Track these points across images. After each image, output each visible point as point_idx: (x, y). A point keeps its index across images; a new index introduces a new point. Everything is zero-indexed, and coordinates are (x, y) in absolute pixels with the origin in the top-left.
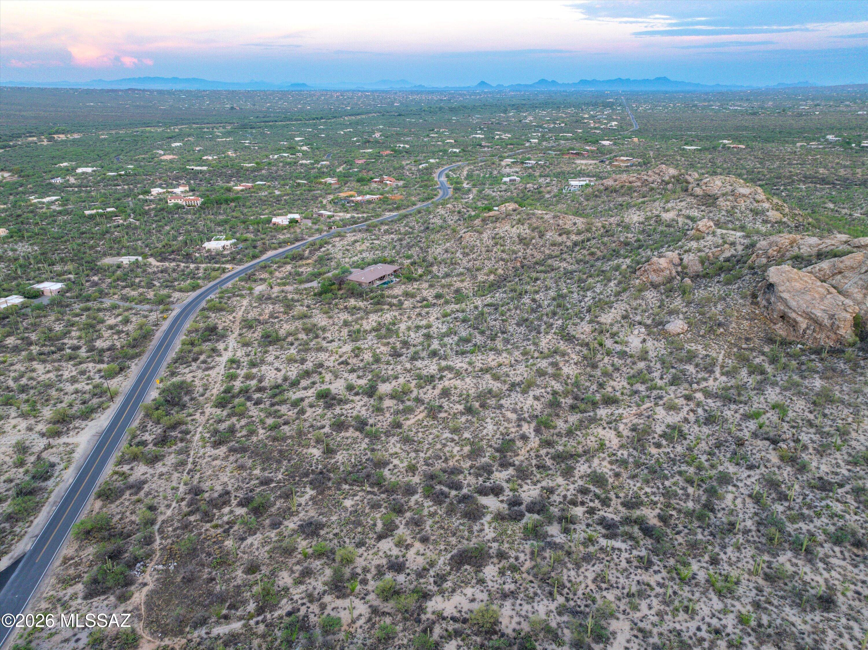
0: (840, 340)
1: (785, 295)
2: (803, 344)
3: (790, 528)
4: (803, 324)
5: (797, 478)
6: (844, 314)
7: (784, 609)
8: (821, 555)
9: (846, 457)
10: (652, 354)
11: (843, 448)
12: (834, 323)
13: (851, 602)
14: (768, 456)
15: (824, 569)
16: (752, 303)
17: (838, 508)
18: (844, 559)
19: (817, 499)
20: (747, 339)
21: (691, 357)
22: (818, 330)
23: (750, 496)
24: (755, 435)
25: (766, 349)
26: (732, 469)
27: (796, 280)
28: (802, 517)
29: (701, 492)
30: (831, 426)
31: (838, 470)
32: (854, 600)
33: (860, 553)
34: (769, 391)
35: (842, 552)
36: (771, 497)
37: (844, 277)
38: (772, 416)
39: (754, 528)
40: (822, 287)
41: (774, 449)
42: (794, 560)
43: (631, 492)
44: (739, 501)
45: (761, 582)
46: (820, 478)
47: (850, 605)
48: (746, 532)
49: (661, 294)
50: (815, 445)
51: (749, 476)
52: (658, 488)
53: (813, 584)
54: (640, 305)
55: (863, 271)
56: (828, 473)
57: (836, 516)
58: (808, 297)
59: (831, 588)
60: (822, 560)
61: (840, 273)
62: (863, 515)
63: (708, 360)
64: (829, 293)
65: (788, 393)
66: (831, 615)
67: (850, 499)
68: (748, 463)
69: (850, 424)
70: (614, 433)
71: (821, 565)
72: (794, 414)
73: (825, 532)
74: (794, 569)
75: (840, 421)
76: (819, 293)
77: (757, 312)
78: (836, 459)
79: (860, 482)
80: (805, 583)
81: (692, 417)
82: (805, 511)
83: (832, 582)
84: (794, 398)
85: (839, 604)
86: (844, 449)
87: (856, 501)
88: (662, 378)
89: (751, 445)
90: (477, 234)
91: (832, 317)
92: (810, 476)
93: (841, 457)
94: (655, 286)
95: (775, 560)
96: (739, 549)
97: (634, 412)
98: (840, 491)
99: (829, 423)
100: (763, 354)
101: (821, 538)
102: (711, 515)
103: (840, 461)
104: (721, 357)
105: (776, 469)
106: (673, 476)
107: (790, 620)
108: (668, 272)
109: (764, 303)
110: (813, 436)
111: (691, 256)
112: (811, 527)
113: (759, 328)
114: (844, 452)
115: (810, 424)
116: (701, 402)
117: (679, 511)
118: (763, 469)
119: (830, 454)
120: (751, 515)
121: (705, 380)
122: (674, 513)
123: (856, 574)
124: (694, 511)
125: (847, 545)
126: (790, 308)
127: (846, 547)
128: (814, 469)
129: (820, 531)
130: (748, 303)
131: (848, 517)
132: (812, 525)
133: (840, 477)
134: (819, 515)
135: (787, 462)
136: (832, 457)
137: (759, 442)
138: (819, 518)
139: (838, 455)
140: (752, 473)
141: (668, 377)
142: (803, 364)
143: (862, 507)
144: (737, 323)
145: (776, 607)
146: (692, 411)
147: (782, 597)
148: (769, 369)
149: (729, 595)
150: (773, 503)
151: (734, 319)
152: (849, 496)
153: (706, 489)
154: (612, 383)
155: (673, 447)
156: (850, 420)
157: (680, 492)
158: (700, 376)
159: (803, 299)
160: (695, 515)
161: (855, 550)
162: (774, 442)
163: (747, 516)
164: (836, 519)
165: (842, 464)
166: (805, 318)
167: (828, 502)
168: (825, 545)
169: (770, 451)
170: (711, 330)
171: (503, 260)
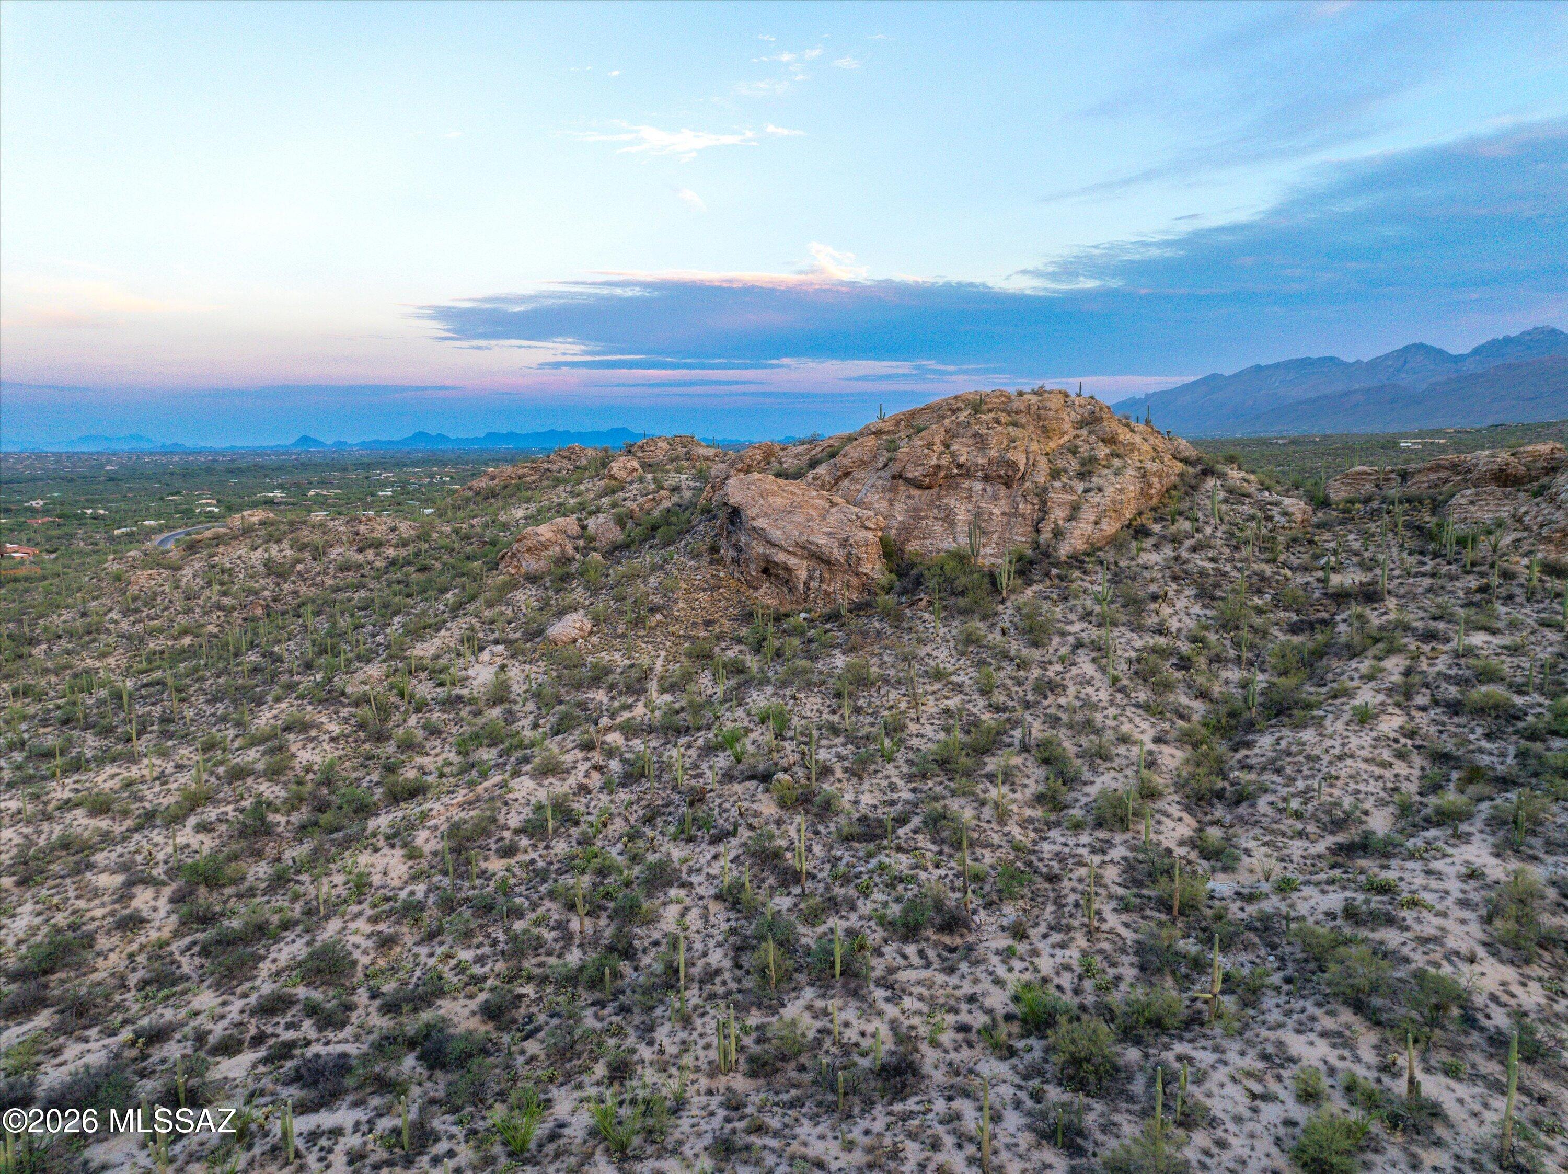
0: (866, 588)
1: (761, 523)
2: (808, 611)
3: (808, 936)
4: (801, 569)
5: (817, 833)
6: (864, 534)
7: (798, 1130)
8: (878, 973)
9: (905, 769)
10: (517, 688)
11: (899, 755)
12: (849, 553)
13: (953, 1056)
14: (755, 806)
15: (887, 1000)
16: (711, 563)
17: (901, 863)
18: (928, 965)
19: (860, 859)
20: (708, 623)
21: (599, 676)
22: (827, 575)
23: (718, 897)
24: (728, 777)
25: (744, 631)
26: (677, 853)
27: (774, 494)
28: (833, 905)
29: (603, 922)
30: (872, 725)
31: (895, 796)
32: (957, 1049)
33: (958, 941)
34: (755, 696)
35: (921, 953)
36: (766, 885)
37: (855, 481)
38: (763, 735)
39: (727, 964)
40: (821, 497)
41: (767, 791)
42: (820, 1004)
43: (418, 973)
44: (693, 919)
45: (740, 1083)
46: (863, 819)
47: (950, 1064)
48: (711, 975)
49: (546, 589)
50: (846, 764)
51: (715, 857)
52: (495, 943)
53: (866, 1043)
54: (502, 614)
55: (881, 465)
56: (875, 807)
57: (901, 880)
58: (800, 518)
59: (905, 1038)
60: (879, 983)
61: (847, 474)
62: (952, 864)
63: (634, 674)
64: (833, 504)
65: (788, 692)
66: (911, 1104)
67: (923, 841)
68: (712, 831)
69: (904, 712)
70: (398, 852)
71: (880, 994)
72: (803, 722)
73: (882, 921)
74: (818, 1024)
75: (886, 713)
76: (816, 508)
77: (722, 574)
78: (888, 777)
79: (938, 806)
80: (847, 1049)
81: (596, 780)
82: (839, 891)
83: (907, 1023)
84: (802, 695)
85: (927, 1069)
86: (900, 757)
87: (934, 843)
88: (535, 726)
89: (720, 796)
90: (166, 573)
91: (844, 543)
92: (842, 821)
93: (896, 772)
94: (533, 579)
95: (774, 1019)
96: (686, 1022)
97: (460, 799)
98: (901, 832)
99: (870, 719)
100: (740, 641)
101: (874, 936)
102: (625, 967)
103: (894, 780)
104: (659, 662)
105: (773, 827)
106: (534, 906)
107: (811, 1152)
108: (557, 549)
109: (732, 553)
110: (840, 749)
111: (602, 517)
112: (854, 921)
113: (728, 600)
114: (901, 762)
115: (835, 730)
116: (618, 748)
117: (543, 980)
118: (745, 834)
119: (876, 772)
120: (720, 938)
121: (629, 707)
122: (529, 990)
123: (956, 987)
124: (581, 969)
125: (930, 933)
126: (774, 545)
127: (927, 940)
128: (848, 806)
129: (872, 923)
130: (704, 564)
131: (923, 875)
132: (854, 917)
133: (899, 807)
134: (865, 892)
135: (795, 809)
136: (879, 775)
137: (737, 787)
138: (867, 897)
139: (890, 769)
140: (721, 848)
141: (547, 723)
142: (811, 641)
143: (947, 850)
144: (687, 601)
145: (776, 1134)
146: (595, 768)
147: (791, 1105)
148: (752, 663)
149: (650, 1150)
150: (771, 897)
151: (680, 593)
152: (920, 837)
153: (615, 911)
154: (419, 760)
155: (547, 847)
156: (903, 705)
157: (549, 936)
158: (616, 704)
159: (790, 523)
160: (584, 978)
161: (947, 940)
162: (765, 778)
163: (711, 943)
164: (900, 887)
165: (900, 783)
166: (802, 557)
167: (882, 858)
168: (886, 949)
169: (760, 796)
170: (638, 622)
171: (220, 608)
